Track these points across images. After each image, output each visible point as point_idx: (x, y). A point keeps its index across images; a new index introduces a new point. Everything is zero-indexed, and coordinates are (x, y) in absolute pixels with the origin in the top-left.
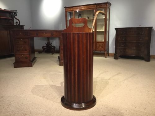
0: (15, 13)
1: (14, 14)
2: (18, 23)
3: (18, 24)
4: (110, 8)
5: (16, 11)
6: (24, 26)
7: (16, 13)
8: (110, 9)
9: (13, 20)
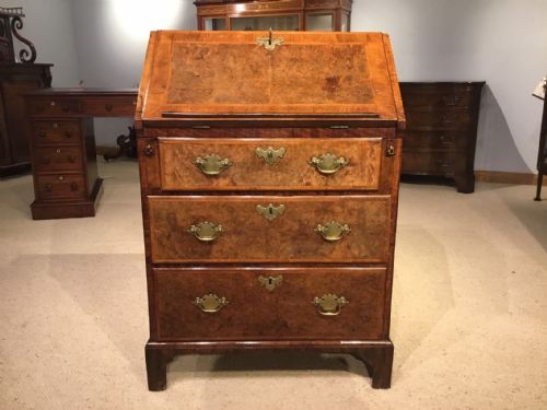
0: (17, 18)
1: (14, 21)
2: (30, 54)
3: (28, 58)
4: (350, 12)
5: (19, 12)
6: (52, 65)
7: (19, 19)
8: (349, 17)
9: (11, 44)
